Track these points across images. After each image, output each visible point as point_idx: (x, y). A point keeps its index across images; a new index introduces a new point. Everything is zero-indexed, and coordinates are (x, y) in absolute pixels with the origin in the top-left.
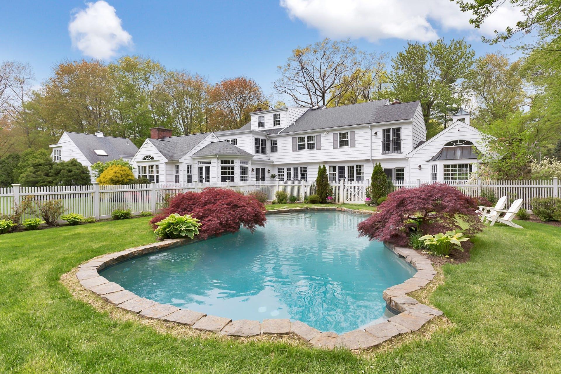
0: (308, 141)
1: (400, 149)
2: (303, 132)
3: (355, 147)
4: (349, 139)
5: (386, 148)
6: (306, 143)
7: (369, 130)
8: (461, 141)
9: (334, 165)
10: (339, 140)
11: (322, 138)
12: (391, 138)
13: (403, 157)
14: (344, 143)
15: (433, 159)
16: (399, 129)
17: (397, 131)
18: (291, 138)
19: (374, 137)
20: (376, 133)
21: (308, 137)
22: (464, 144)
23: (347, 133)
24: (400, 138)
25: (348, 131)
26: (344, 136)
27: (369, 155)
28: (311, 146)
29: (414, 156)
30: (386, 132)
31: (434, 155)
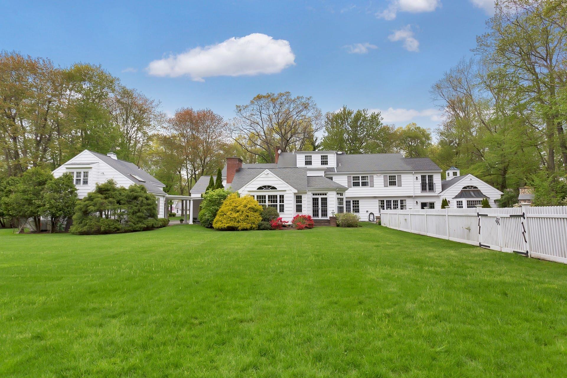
0: (362, 180)
1: (433, 190)
2: (358, 172)
3: (401, 186)
4: (396, 180)
5: (424, 188)
6: (360, 181)
7: (411, 175)
8: (472, 186)
9: (382, 199)
10: (388, 181)
11: (374, 179)
12: (427, 182)
13: (437, 195)
14: (393, 183)
15: (456, 197)
16: (432, 176)
17: (431, 177)
18: (346, 177)
19: (415, 180)
20: (417, 178)
21: (362, 177)
22: (474, 188)
23: (395, 176)
24: (432, 182)
25: (396, 175)
26: (392, 178)
27: (412, 193)
28: (364, 184)
29: (445, 194)
30: (423, 177)
31: (457, 194)
